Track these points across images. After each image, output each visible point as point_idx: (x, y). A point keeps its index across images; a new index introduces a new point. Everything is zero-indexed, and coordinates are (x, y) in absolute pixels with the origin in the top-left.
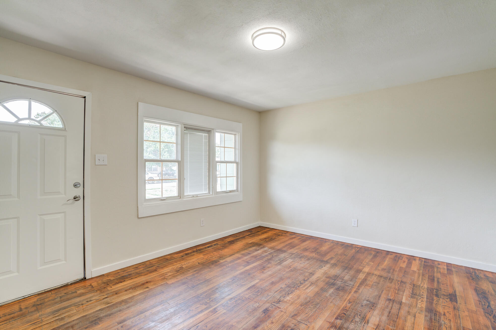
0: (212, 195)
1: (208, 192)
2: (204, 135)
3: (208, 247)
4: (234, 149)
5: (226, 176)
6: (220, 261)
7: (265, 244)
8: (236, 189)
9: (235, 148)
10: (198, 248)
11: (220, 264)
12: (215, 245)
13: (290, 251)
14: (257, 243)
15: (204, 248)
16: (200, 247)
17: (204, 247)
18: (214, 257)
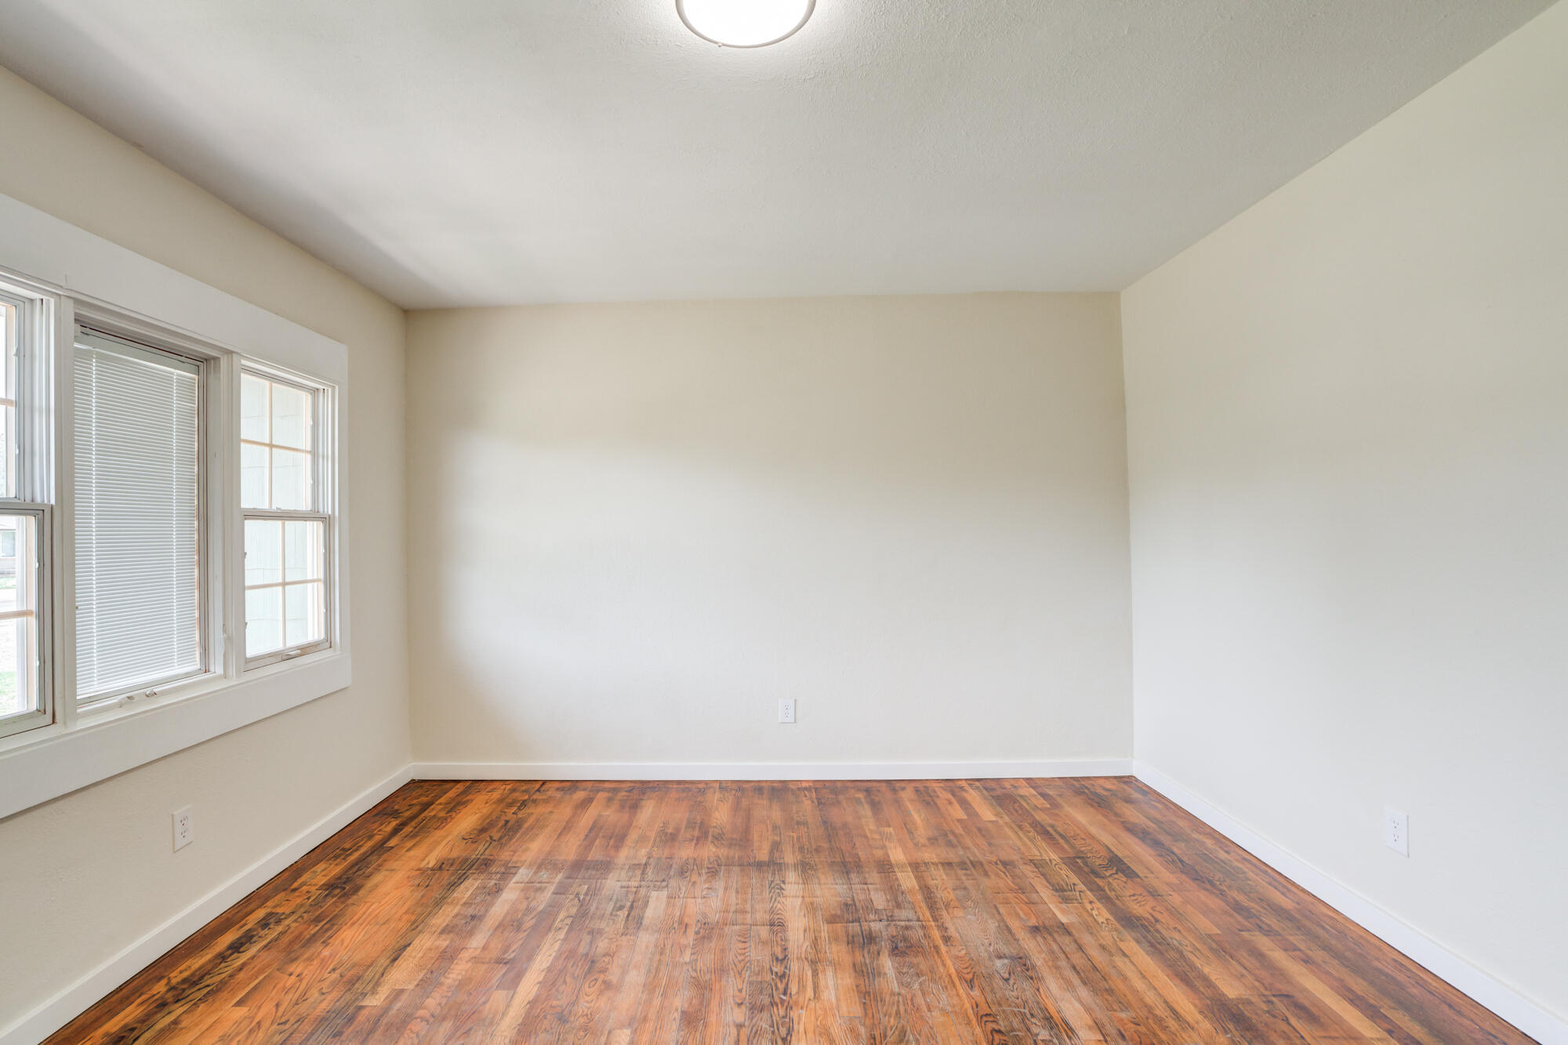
0: (225, 676)
1: (199, 667)
2: (179, 375)
3: (236, 947)
4: (309, 456)
5: (280, 581)
6: (366, 1002)
7: (505, 855)
8: (323, 636)
9: (314, 453)
10: (177, 976)
11: (385, 1021)
12: (264, 924)
13: (623, 856)
14: (467, 860)
15: (210, 961)
16: (188, 963)
17: (208, 956)
18: (314, 995)
